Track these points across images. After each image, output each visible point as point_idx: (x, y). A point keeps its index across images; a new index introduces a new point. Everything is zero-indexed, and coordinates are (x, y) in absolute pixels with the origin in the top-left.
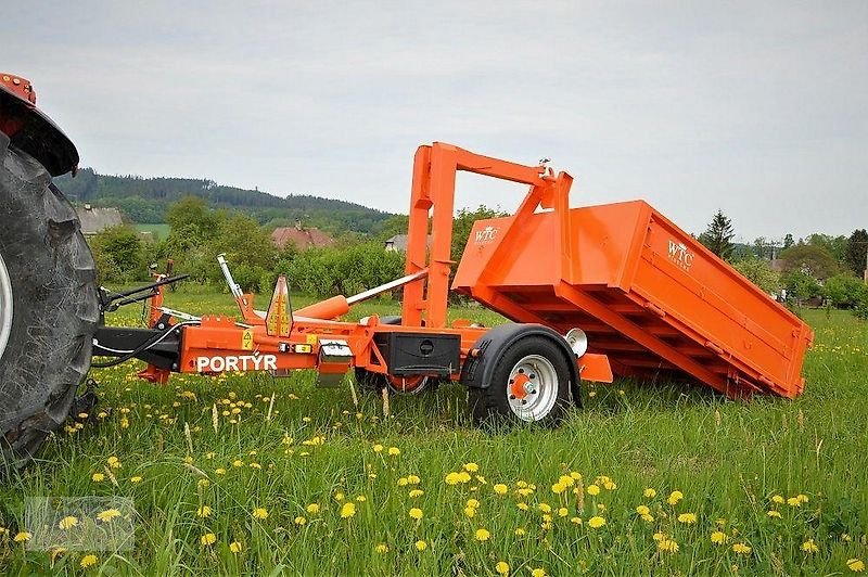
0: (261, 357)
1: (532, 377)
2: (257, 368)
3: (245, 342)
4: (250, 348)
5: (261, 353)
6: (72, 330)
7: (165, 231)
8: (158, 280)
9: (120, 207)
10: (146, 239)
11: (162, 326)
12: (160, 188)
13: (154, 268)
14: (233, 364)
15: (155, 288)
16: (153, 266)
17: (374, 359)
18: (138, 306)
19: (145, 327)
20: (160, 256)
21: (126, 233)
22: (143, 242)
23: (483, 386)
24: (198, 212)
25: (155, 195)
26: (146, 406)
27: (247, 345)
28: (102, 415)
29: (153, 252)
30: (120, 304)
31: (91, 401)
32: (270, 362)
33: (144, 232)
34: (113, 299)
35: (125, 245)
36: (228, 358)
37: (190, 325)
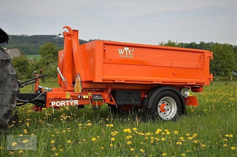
0: (73, 101)
1: (167, 105)
2: (72, 104)
3: (67, 96)
4: (69, 98)
5: (73, 99)
6: (10, 93)
7: (39, 58)
8: (37, 77)
9: (20, 48)
10: (31, 61)
11: (39, 92)
12: (36, 39)
13: (35, 73)
14: (64, 104)
15: (36, 79)
16: (35, 72)
17: (111, 100)
18: (31, 86)
19: (33, 92)
20: (37, 68)
21: (23, 59)
22: (30, 62)
23: (149, 108)
24: (53, 49)
25: (34, 42)
26: (35, 119)
27: (68, 97)
28: (20, 121)
29: (34, 66)
30: (25, 85)
31: (16, 117)
32: (76, 102)
33: (30, 58)
34: (22, 84)
35: (22, 64)
36: (62, 102)
37: (49, 91)
